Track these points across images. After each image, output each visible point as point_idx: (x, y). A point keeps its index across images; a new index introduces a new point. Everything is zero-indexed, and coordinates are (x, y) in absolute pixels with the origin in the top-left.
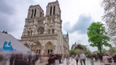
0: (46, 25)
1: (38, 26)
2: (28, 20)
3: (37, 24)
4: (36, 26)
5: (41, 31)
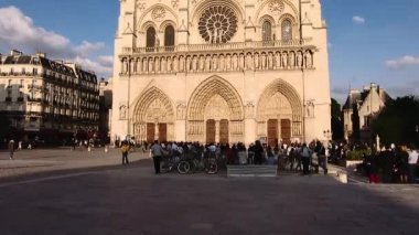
5: (218, 25)
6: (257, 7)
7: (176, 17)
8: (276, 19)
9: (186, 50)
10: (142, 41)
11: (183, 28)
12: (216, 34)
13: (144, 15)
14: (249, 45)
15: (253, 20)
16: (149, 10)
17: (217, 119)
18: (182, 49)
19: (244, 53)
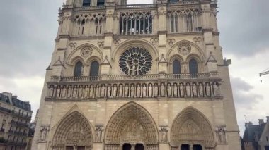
0: (162, 39)
1: (123, 40)
2: (74, 12)
3: (116, 32)
4: (115, 38)
5: (136, 61)
6: (169, 47)
7: (102, 54)
8: (185, 57)
9: (108, 79)
10: (70, 72)
11: (106, 62)
12: (134, 67)
13: (74, 51)
14: (162, 77)
15: (165, 57)
16: (79, 48)
17: (133, 143)
18: (104, 79)
19: (157, 83)
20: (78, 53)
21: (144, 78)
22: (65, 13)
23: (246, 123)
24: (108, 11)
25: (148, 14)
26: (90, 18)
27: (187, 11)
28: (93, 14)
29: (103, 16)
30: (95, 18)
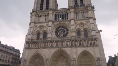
1: (56, 23)
2: (36, 12)
4: (53, 22)
5: (62, 32)
7: (48, 29)
8: (82, 29)
10: (35, 37)
11: (49, 32)
12: (61, 34)
14: (73, 38)
15: (74, 30)
16: (38, 27)
18: (49, 39)
19: (71, 41)
20: (38, 29)
21: (65, 39)
22: (33, 13)
23: (109, 56)
24: (50, 11)
25: (66, 12)
26: (43, 15)
27: (82, 10)
28: (44, 13)
29: (48, 13)
30: (45, 15)
